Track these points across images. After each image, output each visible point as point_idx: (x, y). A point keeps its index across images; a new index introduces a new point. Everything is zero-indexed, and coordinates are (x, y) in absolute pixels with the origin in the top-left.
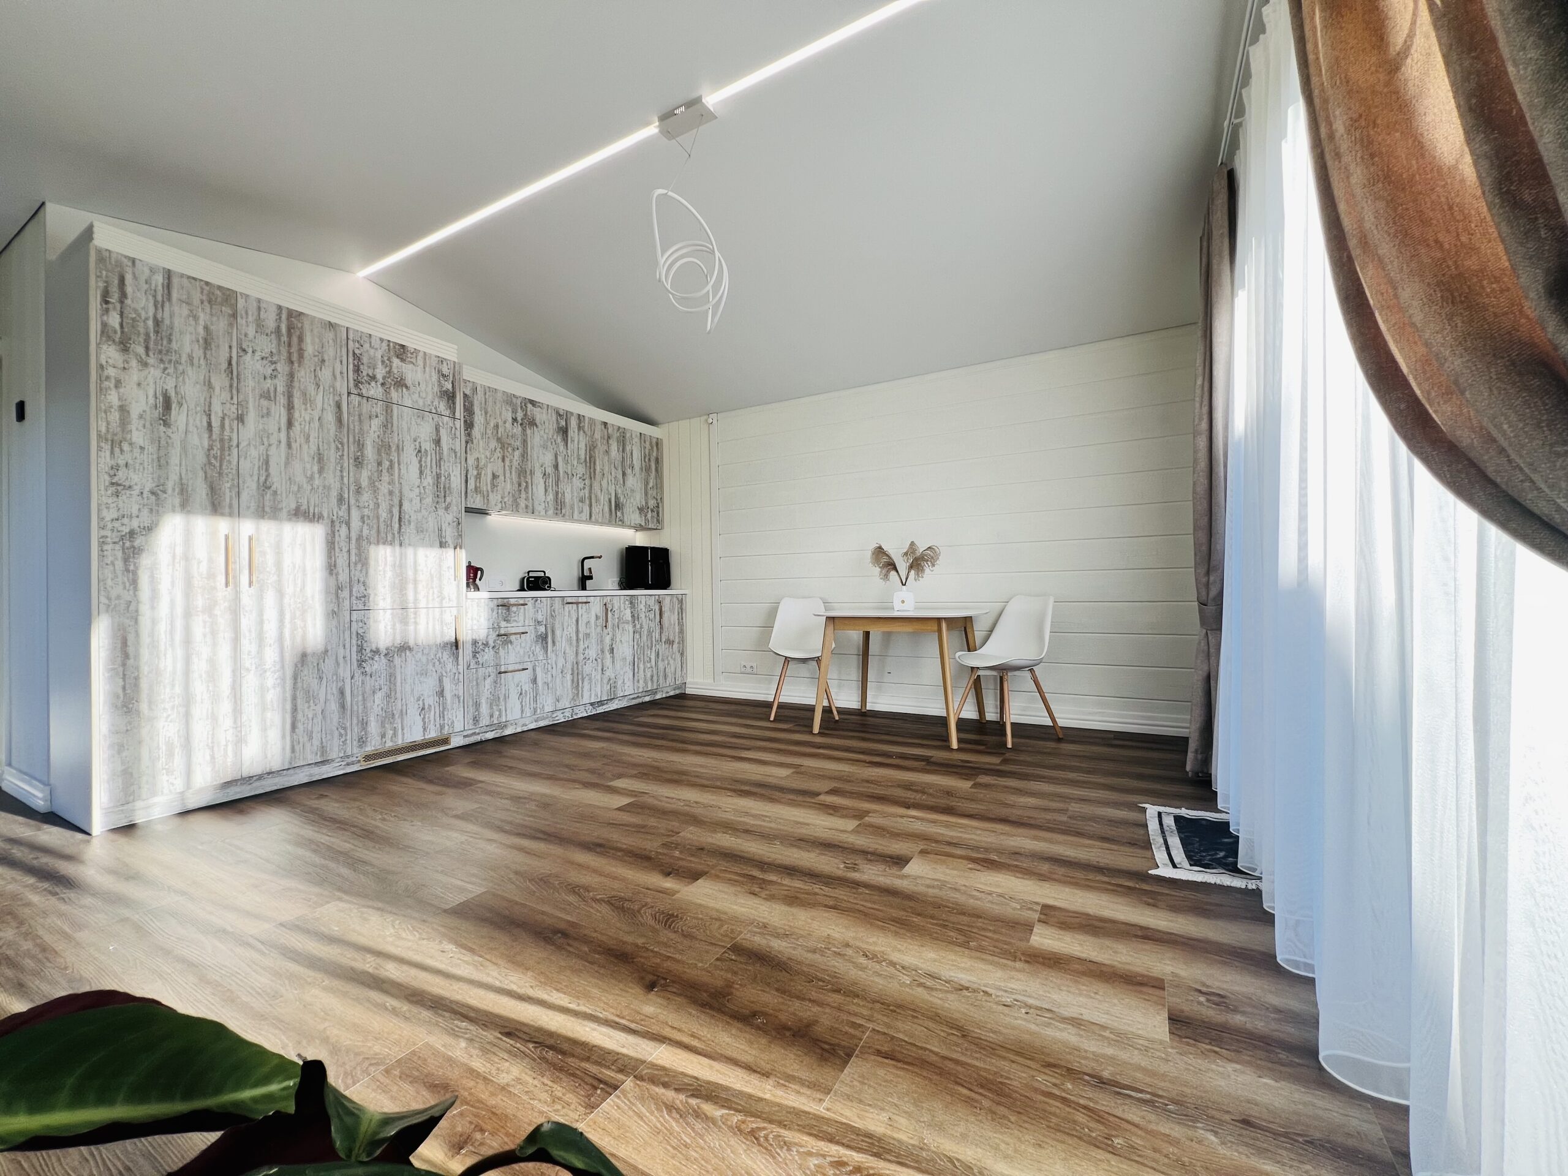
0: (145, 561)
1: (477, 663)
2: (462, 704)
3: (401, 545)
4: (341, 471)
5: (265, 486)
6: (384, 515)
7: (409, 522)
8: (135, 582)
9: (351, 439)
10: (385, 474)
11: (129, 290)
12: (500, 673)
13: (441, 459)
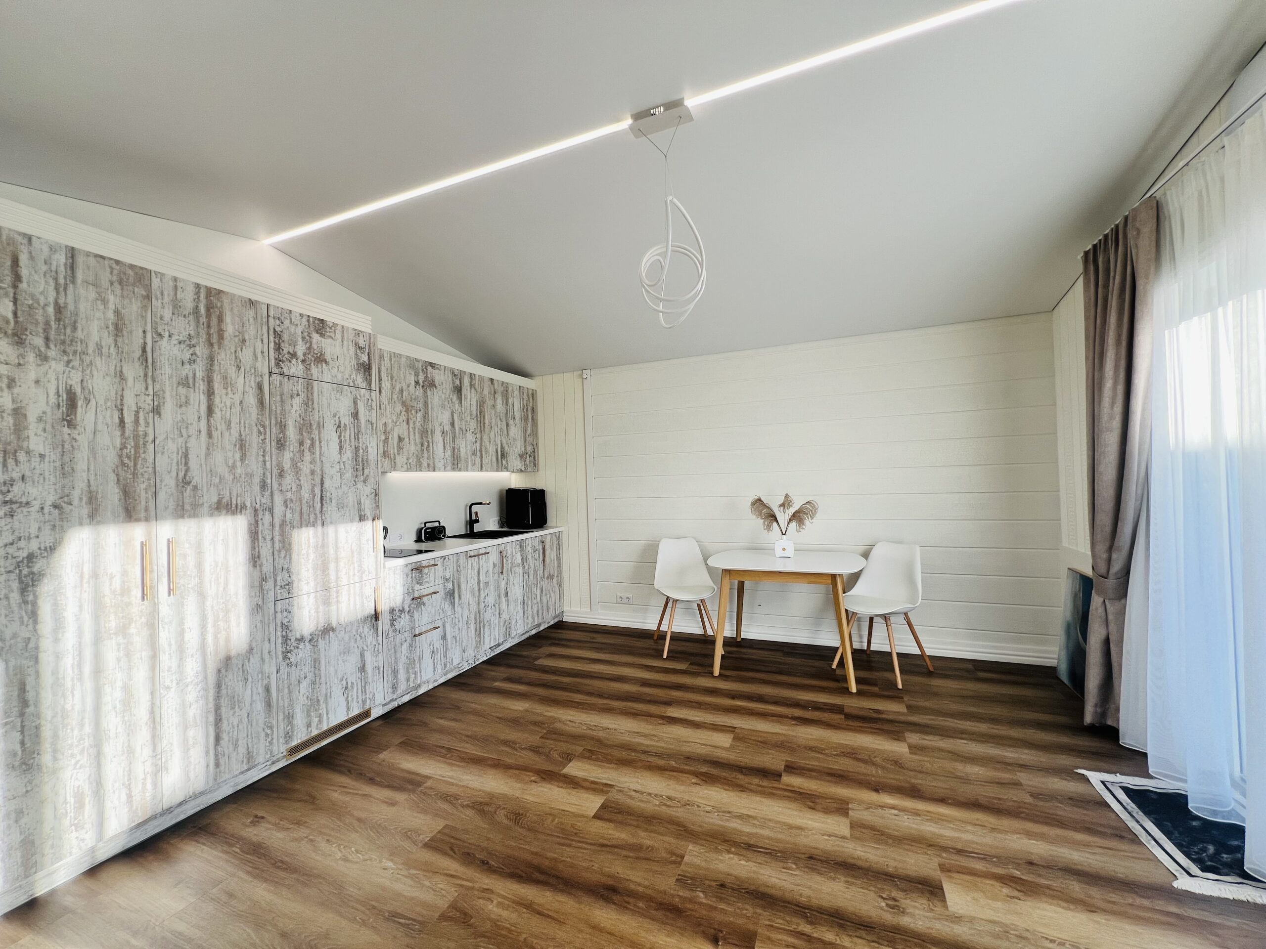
0: (45, 588)
1: (395, 631)
2: (381, 675)
3: (323, 525)
4: (264, 456)
5: (185, 482)
6: (306, 495)
7: (331, 499)
8: (34, 615)
9: (273, 421)
10: (307, 454)
11: (24, 272)
12: (415, 636)
13: (359, 432)
